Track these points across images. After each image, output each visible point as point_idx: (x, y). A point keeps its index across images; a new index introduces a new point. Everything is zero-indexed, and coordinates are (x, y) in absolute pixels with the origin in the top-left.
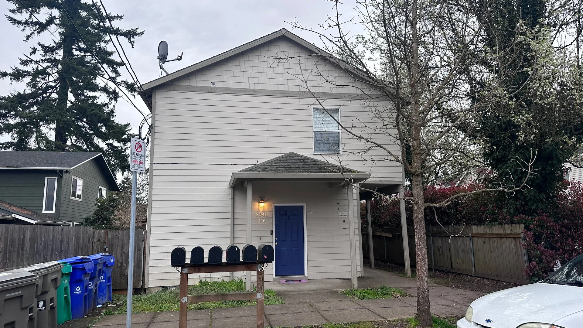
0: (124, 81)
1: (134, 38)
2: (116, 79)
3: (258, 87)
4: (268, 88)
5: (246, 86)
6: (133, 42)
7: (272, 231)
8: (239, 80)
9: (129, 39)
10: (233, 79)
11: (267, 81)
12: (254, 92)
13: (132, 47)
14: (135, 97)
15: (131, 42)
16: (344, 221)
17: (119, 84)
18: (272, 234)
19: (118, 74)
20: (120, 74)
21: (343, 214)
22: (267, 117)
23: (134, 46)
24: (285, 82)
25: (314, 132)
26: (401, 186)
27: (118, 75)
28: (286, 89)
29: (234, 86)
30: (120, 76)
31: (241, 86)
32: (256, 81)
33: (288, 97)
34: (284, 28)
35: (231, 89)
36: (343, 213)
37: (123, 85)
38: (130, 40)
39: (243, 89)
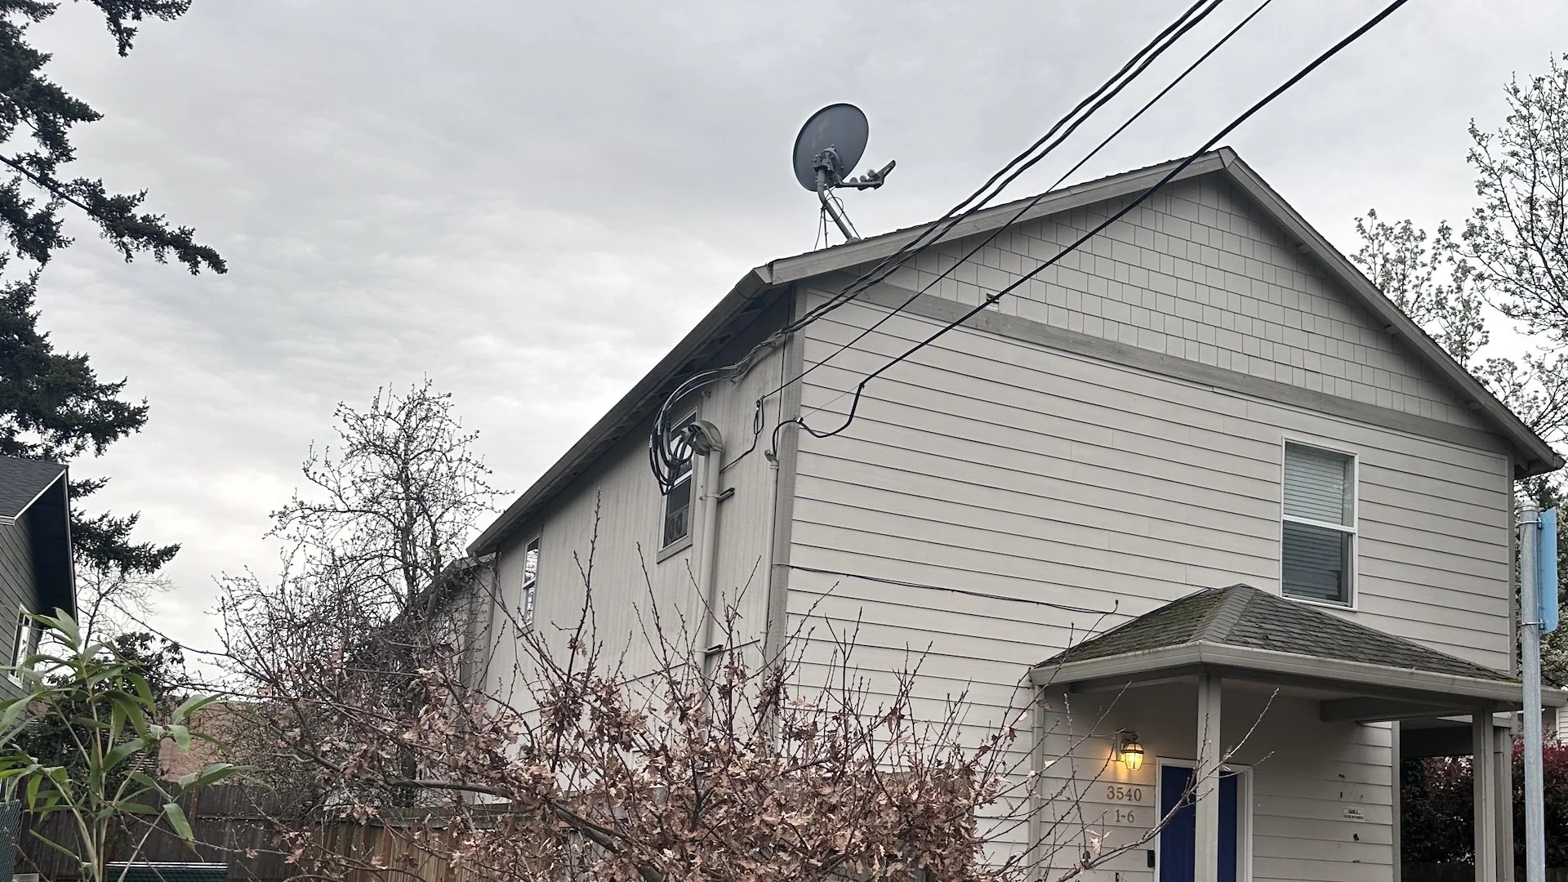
0: (85, 183)
1: (137, 17)
2: (51, 168)
3: (1129, 338)
4: (1159, 346)
5: (1094, 329)
6: (130, 32)
7: (1151, 854)
8: (1074, 301)
9: (114, 19)
10: (1055, 295)
11: (1157, 321)
12: (1116, 355)
13: (122, 53)
14: (129, 256)
15: (119, 30)
16: (1356, 837)
17: (61, 190)
18: (1151, 863)
19: (62, 150)
20: (73, 154)
21: (1353, 812)
22: (1148, 447)
23: (127, 49)
24: (1207, 335)
25: (1284, 521)
26: (1507, 733)
27: (62, 154)
28: (1208, 358)
29: (1058, 320)
30: (70, 159)
31: (1076, 325)
32: (1122, 313)
33: (1215, 390)
34: (1229, 148)
35: (1049, 329)
36: (1352, 808)
37: (81, 200)
38: (117, 25)
39: (1084, 338)
